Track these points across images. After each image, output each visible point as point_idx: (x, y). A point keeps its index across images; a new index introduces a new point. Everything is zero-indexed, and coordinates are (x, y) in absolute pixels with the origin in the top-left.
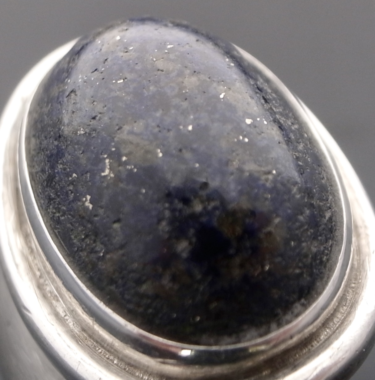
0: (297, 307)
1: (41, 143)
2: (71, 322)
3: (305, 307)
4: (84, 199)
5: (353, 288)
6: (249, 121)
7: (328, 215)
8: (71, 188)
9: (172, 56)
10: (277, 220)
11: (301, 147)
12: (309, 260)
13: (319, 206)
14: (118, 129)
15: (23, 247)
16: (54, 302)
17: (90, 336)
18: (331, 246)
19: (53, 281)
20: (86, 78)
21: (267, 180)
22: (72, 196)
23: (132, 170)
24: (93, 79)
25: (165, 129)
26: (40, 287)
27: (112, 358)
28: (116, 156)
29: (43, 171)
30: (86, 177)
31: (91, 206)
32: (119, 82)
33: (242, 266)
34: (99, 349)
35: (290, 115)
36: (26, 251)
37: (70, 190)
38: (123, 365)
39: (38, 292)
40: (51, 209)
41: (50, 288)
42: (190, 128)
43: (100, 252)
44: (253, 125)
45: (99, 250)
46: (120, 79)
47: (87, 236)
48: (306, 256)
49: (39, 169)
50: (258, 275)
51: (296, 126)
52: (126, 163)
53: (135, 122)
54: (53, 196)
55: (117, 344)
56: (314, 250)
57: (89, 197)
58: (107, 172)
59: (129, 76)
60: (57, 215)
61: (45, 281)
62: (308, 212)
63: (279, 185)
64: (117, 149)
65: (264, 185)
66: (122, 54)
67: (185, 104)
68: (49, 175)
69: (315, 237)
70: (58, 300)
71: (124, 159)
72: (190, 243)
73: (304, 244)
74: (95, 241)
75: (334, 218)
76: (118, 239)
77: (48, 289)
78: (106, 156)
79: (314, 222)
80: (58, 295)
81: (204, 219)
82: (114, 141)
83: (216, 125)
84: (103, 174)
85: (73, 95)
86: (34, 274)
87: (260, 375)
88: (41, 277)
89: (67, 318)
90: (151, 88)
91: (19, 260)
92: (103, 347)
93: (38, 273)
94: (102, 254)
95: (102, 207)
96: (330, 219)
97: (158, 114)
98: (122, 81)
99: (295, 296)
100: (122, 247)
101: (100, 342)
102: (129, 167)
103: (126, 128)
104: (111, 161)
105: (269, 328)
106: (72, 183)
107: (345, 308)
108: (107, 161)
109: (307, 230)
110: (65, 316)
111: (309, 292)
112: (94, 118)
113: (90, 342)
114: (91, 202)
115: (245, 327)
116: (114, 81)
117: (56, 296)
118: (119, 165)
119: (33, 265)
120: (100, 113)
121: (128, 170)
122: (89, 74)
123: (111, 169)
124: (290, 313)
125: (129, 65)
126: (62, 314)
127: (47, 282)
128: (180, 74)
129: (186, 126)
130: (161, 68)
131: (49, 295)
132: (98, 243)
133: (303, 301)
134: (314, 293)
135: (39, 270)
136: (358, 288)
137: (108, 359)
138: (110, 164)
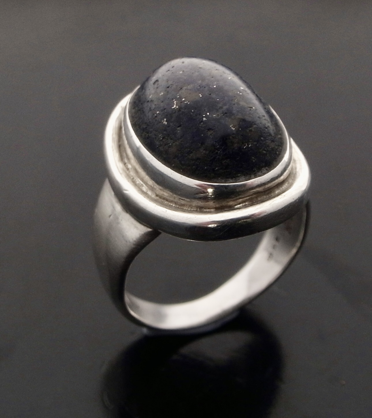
0: (264, 170)
2: (150, 193)
3: (268, 171)
4: (163, 121)
6: (242, 88)
8: (156, 118)
14: (181, 89)
15: (123, 168)
20: (163, 74)
22: (156, 122)
23: (187, 103)
24: (167, 74)
25: (203, 87)
28: (179, 99)
30: (164, 111)
31: (166, 123)
34: (165, 202)
38: (178, 206)
40: (144, 134)
42: (215, 87)
44: (244, 90)
46: (181, 71)
47: (163, 138)
48: (268, 146)
50: (246, 148)
52: (184, 101)
53: (189, 85)
56: (273, 146)
57: (165, 119)
59: (185, 70)
60: (147, 135)
64: (180, 96)
67: (212, 79)
71: (183, 99)
74: (167, 139)
76: (179, 134)
78: (174, 100)
82: (178, 94)
84: (173, 108)
85: (156, 82)
89: (148, 192)
90: (197, 73)
95: (171, 122)
99: (264, 164)
103: (185, 88)
105: (251, 176)
106: (156, 116)
108: (175, 102)
112: (168, 87)
114: (166, 121)
117: (142, 185)
118: (181, 103)
120: (171, 85)
121: (185, 104)
122: (165, 73)
123: (176, 105)
124: (261, 172)
129: (213, 86)
131: (138, 184)
132: (169, 139)
133: (267, 168)
138: (177, 103)
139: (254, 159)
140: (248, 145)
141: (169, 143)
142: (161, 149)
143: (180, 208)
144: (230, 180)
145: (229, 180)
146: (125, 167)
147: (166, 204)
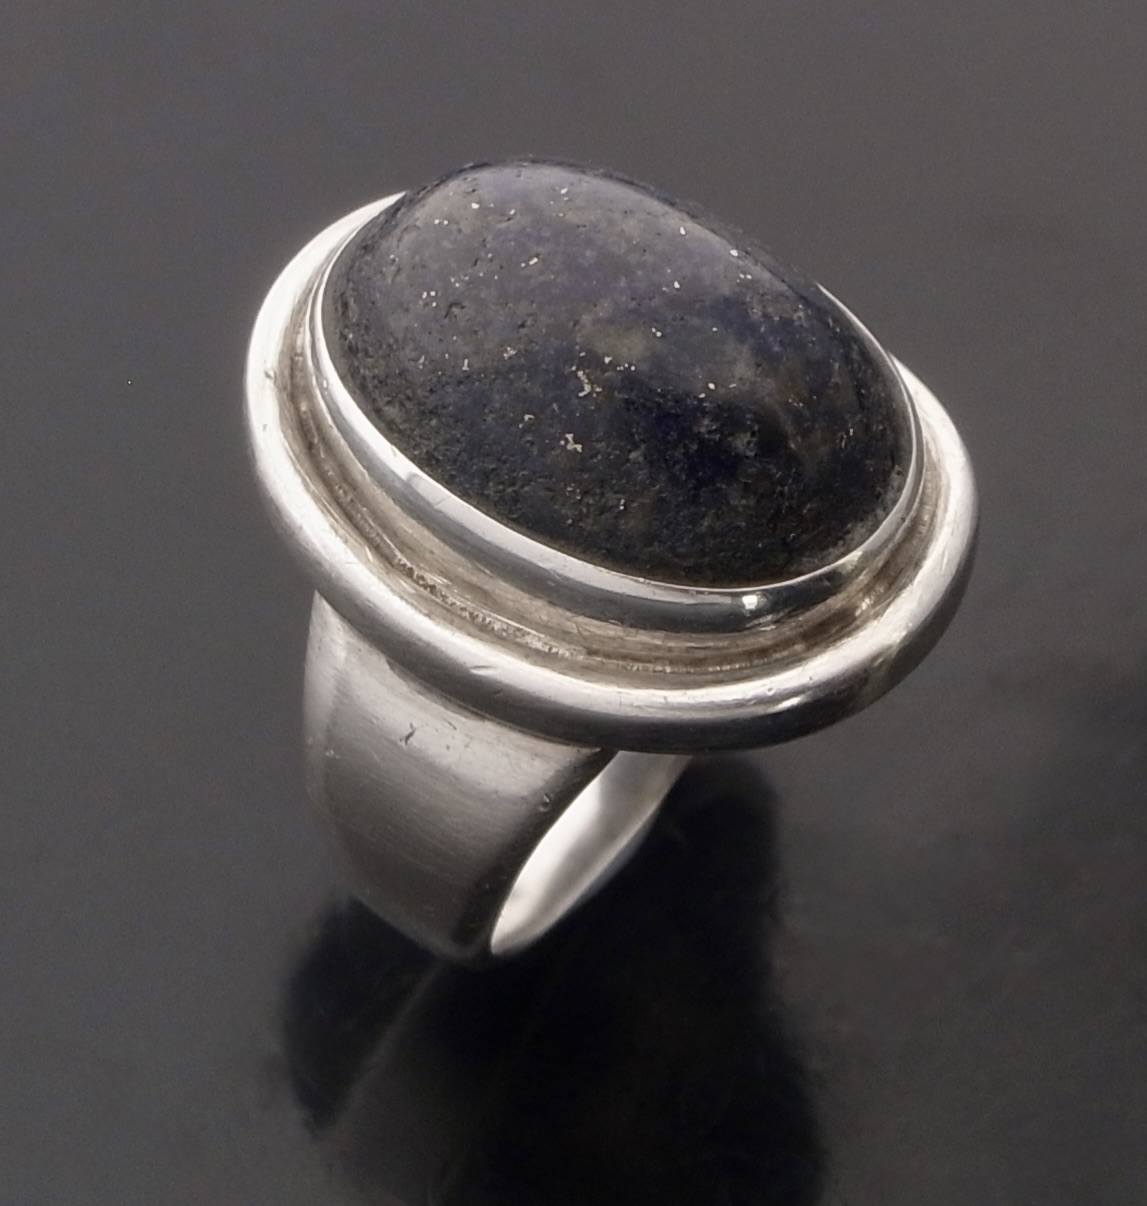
2: (563, 650)
4: (562, 443)
6: (734, 253)
8: (529, 438)
9: (578, 203)
10: (837, 366)
14: (575, 325)
16: (521, 639)
20: (467, 278)
21: (800, 318)
22: (535, 451)
23: (627, 370)
24: (481, 275)
25: (644, 299)
28: (592, 362)
30: (554, 410)
31: (579, 447)
32: (532, 263)
34: (632, 667)
36: (425, 593)
37: (528, 441)
38: (683, 669)
40: (492, 488)
42: (677, 285)
43: (618, 506)
45: (615, 502)
46: (530, 258)
47: (585, 493)
48: (880, 405)
50: (846, 445)
52: (613, 365)
53: (595, 306)
54: (490, 466)
57: (570, 437)
58: (587, 388)
59: (540, 250)
60: (511, 490)
61: (485, 618)
63: (814, 322)
64: (590, 352)
65: (802, 326)
66: (504, 225)
67: (649, 258)
68: (470, 440)
70: (526, 634)
71: (607, 360)
72: (753, 434)
74: (602, 495)
77: (497, 626)
78: (574, 368)
82: (577, 344)
83: (704, 270)
84: (581, 394)
89: (554, 650)
90: (588, 253)
94: (622, 508)
95: (599, 441)
97: (623, 283)
98: (535, 260)
102: (620, 368)
103: (586, 319)
104: (587, 371)
106: (526, 430)
108: (580, 374)
109: (866, 370)
110: (552, 647)
112: (523, 326)
113: (612, 663)
114: (576, 442)
116: (523, 265)
117: (519, 630)
118: (604, 372)
119: (447, 606)
120: (529, 315)
121: (621, 373)
122: (470, 271)
123: (591, 382)
124: (892, 489)
125: (529, 236)
126: (544, 648)
127: (488, 620)
128: (611, 221)
129: (670, 285)
130: (580, 223)
131: (504, 634)
132: (609, 495)
134: (902, 453)
137: (654, 672)
138: (588, 377)
139: (870, 464)
140: (848, 433)
141: (611, 507)
142: (588, 525)
144: (831, 550)
145: (829, 554)
146: (418, 584)
147: (638, 670)
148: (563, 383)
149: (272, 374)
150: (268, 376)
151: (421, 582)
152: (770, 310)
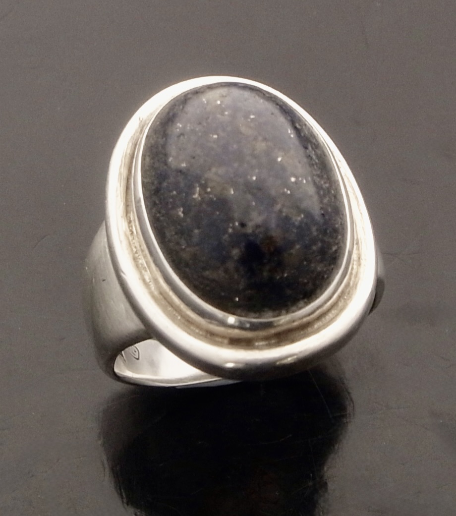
0: (301, 303)
1: (154, 163)
2: (152, 286)
3: (307, 304)
4: (179, 210)
5: (345, 299)
6: (293, 179)
7: (334, 249)
8: (171, 200)
9: (252, 125)
10: (298, 247)
11: (326, 201)
12: (314, 275)
13: (328, 242)
14: (209, 170)
15: (126, 229)
16: (143, 272)
17: (165, 299)
18: (332, 269)
19: (145, 257)
20: (193, 128)
21: (296, 220)
22: (170, 206)
23: (212, 198)
24: (197, 130)
25: (238, 176)
26: (135, 259)
27: (177, 314)
28: (204, 187)
29: (153, 183)
30: (183, 196)
31: (182, 215)
33: (270, 271)
34: (169, 308)
35: (325, 176)
36: (129, 233)
38: (183, 321)
39: (133, 262)
40: (154, 210)
41: (142, 261)
42: (254, 178)
43: (183, 245)
44: (296, 183)
48: (312, 272)
49: (150, 181)
50: (279, 279)
51: (327, 185)
52: (210, 193)
53: (220, 167)
54: (157, 202)
55: (183, 306)
56: (319, 269)
57: (182, 209)
58: (196, 196)
59: (221, 134)
60: (158, 215)
61: (139, 256)
62: (320, 244)
63: (303, 225)
64: (206, 183)
65: (294, 223)
67: (254, 162)
68: (157, 188)
69: (321, 261)
70: (146, 271)
71: (209, 190)
72: (241, 251)
73: (313, 265)
74: (181, 238)
75: (339, 251)
76: (195, 240)
77: (140, 262)
78: (197, 185)
79: (323, 252)
80: (147, 267)
81: (251, 238)
82: (204, 177)
83: (271, 179)
84: (194, 197)
85: (182, 137)
86: (132, 250)
87: (270, 342)
88: (136, 252)
89: (150, 283)
90: (235, 146)
91: (123, 238)
92: (172, 306)
93: (135, 250)
94: (184, 247)
95: (189, 217)
96: (336, 251)
97: (236, 165)
98: (216, 136)
99: (301, 296)
100: (198, 245)
101: (171, 304)
102: (211, 196)
103: (214, 170)
104: (201, 189)
106: (172, 197)
107: (336, 311)
108: (198, 188)
109: (317, 256)
110: (150, 282)
111: (311, 296)
112: (194, 158)
113: (164, 302)
114: (183, 212)
115: (266, 309)
116: (211, 135)
117: (145, 268)
118: (205, 194)
119: (131, 243)
120: (198, 155)
121: (210, 198)
122: (196, 126)
123: (200, 195)
125: (223, 126)
126: (148, 280)
127: (140, 257)
128: (255, 139)
129: (252, 176)
130: (243, 133)
131: (140, 266)
132: (183, 240)
133: (306, 300)
135: (135, 247)
136: (349, 299)
137: (175, 315)
138: (200, 191)
139: (289, 292)
141: (181, 245)
142: (171, 246)
143: (187, 324)
146: (129, 228)
147: (170, 311)
148: (191, 188)
149: (141, 119)
150: (140, 119)
151: (131, 228)
152: (284, 210)
